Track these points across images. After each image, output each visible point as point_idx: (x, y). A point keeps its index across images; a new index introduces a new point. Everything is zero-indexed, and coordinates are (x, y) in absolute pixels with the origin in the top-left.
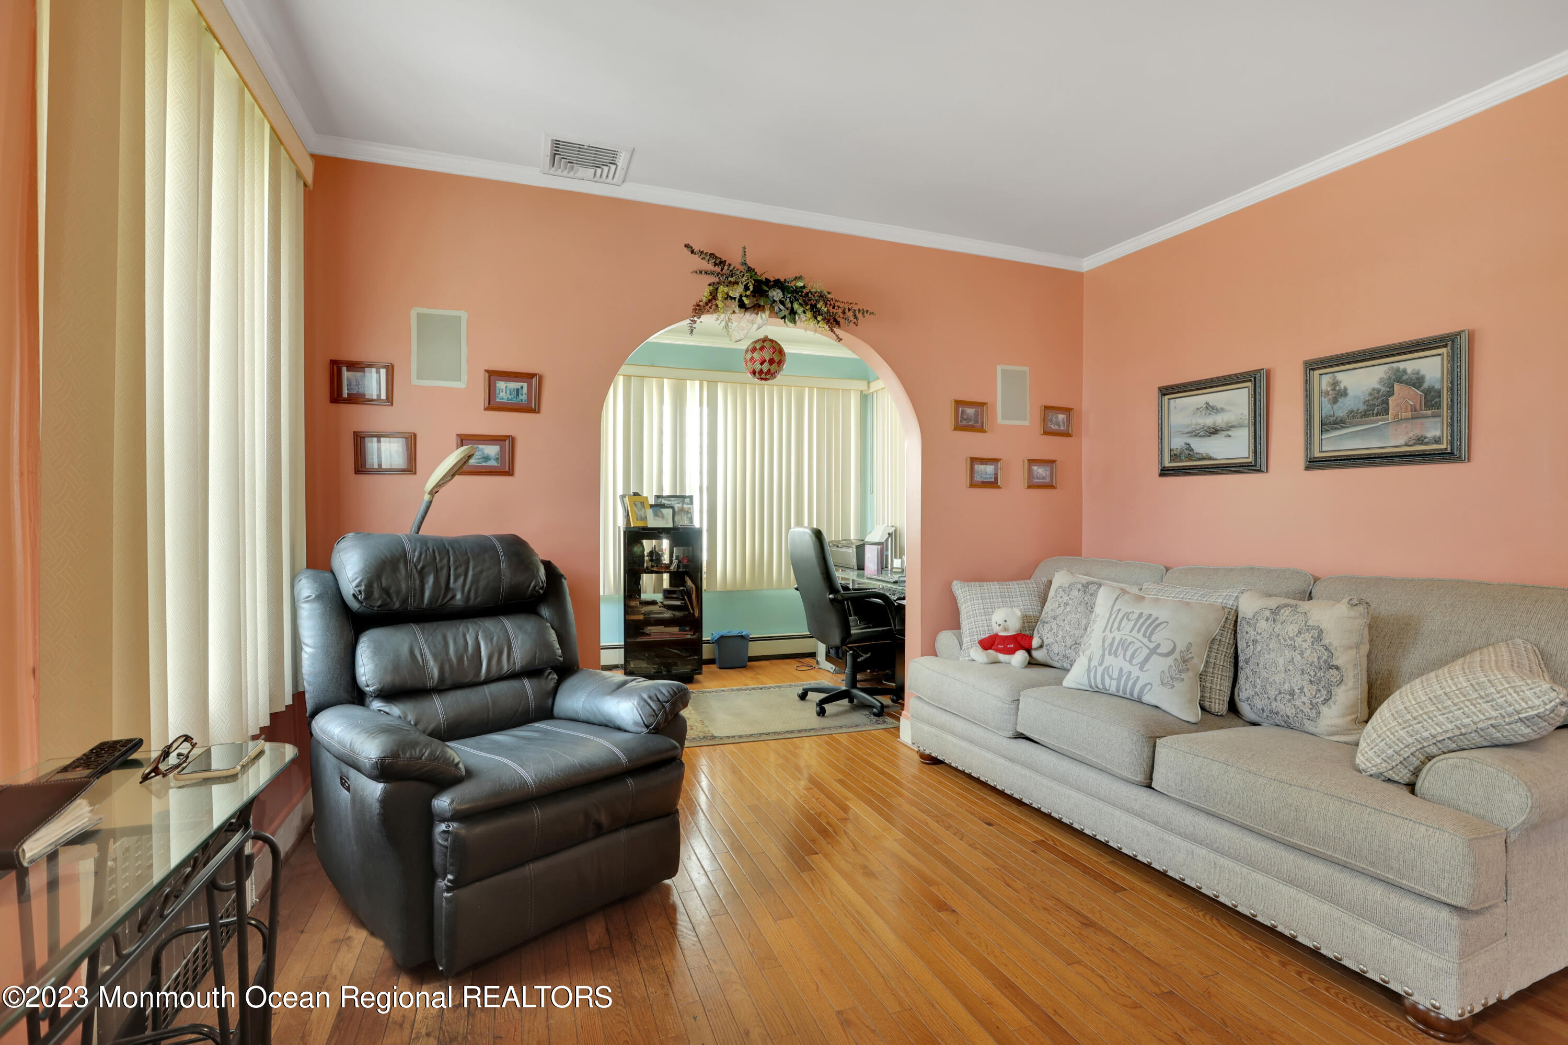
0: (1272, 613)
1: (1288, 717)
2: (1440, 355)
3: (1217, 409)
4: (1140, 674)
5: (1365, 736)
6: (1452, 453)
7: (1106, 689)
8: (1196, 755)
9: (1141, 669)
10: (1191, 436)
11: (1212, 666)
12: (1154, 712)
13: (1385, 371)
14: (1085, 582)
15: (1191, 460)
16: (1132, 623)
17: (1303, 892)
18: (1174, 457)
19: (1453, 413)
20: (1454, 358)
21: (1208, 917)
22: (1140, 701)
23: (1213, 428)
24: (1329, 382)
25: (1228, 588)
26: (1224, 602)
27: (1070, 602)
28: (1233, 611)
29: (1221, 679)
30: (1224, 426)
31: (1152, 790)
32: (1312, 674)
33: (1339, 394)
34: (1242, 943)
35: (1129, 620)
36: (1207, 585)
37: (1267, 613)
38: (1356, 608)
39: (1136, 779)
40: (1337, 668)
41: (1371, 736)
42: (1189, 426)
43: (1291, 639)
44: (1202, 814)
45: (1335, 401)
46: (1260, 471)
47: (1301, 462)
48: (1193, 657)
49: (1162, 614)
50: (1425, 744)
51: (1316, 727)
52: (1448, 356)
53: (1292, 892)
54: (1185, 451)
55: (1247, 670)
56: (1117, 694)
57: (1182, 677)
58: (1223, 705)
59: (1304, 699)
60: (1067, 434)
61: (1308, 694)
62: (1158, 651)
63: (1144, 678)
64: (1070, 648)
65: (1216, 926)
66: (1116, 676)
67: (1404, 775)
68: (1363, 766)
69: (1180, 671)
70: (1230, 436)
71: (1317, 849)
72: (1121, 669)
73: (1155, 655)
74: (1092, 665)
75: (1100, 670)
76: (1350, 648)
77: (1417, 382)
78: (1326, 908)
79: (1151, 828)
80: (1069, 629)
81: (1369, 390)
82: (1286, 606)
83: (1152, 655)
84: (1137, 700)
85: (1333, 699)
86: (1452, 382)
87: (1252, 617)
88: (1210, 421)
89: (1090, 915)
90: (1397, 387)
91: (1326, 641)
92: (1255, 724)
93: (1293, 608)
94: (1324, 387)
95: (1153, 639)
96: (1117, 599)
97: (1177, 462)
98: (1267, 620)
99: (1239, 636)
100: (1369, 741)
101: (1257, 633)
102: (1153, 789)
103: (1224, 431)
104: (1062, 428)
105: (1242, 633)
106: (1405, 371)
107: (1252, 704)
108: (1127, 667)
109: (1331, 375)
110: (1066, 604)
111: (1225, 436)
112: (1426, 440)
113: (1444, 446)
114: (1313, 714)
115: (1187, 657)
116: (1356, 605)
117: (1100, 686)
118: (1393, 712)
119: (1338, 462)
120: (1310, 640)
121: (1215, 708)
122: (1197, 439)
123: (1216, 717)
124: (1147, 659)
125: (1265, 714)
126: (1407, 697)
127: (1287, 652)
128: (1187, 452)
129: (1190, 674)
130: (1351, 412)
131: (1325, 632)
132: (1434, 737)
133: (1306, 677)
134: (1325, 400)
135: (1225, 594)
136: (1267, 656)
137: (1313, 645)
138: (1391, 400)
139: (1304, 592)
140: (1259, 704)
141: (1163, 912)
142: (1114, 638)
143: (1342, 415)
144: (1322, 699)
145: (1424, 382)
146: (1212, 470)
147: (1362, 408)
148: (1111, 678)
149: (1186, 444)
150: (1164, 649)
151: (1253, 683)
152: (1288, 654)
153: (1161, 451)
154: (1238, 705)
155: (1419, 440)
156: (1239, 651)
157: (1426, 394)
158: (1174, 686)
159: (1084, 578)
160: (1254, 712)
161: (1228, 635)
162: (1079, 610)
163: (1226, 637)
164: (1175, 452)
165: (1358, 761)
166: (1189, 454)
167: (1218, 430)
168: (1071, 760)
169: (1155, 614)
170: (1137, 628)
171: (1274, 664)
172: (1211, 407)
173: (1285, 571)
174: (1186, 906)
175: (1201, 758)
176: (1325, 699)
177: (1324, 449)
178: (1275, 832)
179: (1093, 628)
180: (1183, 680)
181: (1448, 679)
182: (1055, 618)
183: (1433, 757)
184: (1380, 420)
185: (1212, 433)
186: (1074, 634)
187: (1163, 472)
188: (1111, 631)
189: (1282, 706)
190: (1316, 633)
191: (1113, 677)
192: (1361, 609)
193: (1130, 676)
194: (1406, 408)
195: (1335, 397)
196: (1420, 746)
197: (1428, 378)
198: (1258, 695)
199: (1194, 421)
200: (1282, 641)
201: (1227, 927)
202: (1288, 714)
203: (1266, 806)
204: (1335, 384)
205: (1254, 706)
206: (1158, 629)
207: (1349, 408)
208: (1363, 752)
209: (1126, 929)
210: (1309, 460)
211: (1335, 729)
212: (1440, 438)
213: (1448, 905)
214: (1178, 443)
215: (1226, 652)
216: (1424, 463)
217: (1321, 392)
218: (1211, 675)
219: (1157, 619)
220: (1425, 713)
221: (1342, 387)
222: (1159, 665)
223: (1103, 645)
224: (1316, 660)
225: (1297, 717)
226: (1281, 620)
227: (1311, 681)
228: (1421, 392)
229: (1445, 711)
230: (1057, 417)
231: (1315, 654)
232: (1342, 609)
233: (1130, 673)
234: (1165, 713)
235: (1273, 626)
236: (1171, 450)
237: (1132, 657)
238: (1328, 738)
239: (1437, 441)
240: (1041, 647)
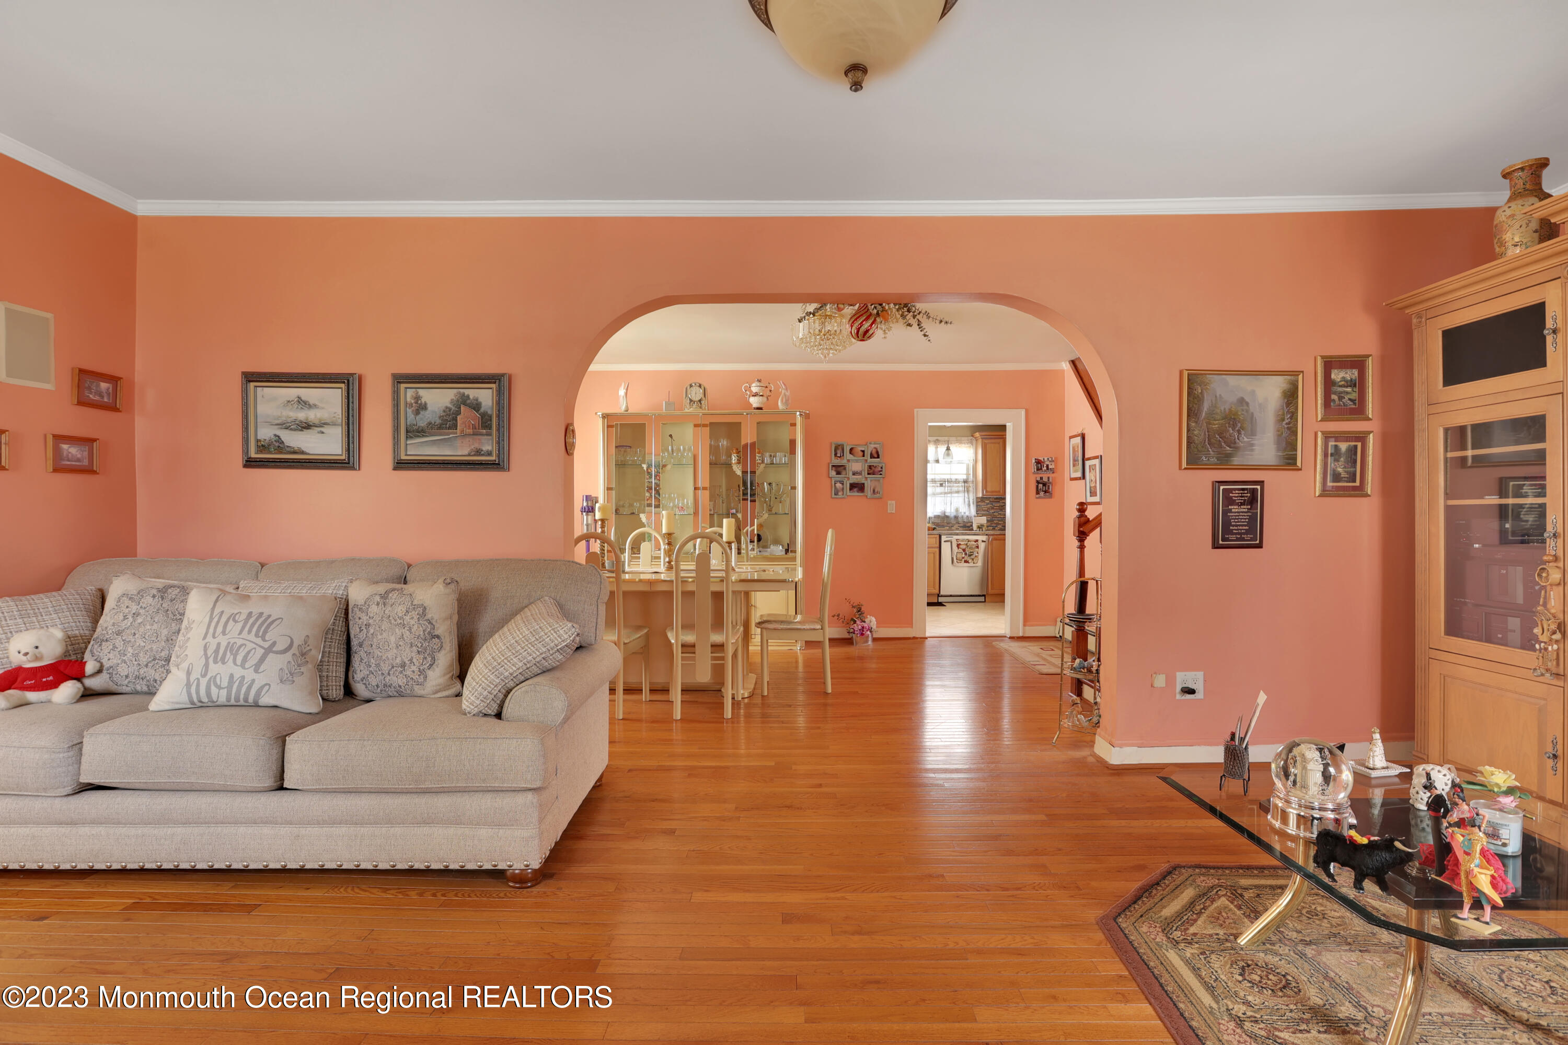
0: (382, 597)
1: (400, 686)
2: (491, 388)
3: (309, 405)
4: (255, 676)
5: (468, 686)
6: (499, 464)
7: (213, 702)
8: (331, 741)
9: (256, 671)
10: (281, 428)
11: (327, 655)
12: (273, 712)
13: (455, 394)
14: (161, 586)
15: (281, 453)
16: (240, 625)
17: (434, 826)
18: (262, 448)
19: (499, 433)
20: (500, 392)
21: (349, 890)
22: (256, 705)
23: (305, 423)
24: (413, 396)
25: (333, 579)
26: (334, 592)
27: (142, 611)
28: (344, 600)
29: (336, 666)
30: (317, 422)
31: (286, 791)
32: (419, 645)
33: (421, 407)
34: (384, 895)
35: (235, 621)
36: (310, 578)
37: (378, 598)
38: (450, 586)
39: (266, 785)
40: (438, 637)
41: (471, 685)
42: (279, 417)
43: (401, 618)
44: (339, 795)
45: (417, 413)
46: (353, 468)
47: (389, 462)
48: (311, 650)
49: (275, 610)
50: (507, 681)
51: (424, 690)
52: (497, 391)
53: (426, 830)
54: (274, 443)
55: (361, 652)
56: (228, 704)
57: (301, 671)
58: (340, 689)
59: (414, 668)
60: (113, 408)
61: (417, 664)
62: (274, 649)
63: (260, 680)
64: (147, 666)
65: (358, 893)
66: (226, 684)
67: (494, 708)
68: (468, 709)
69: (299, 666)
70: (323, 433)
71: (444, 785)
72: (232, 676)
73: (271, 654)
74: (192, 678)
75: (203, 682)
76: (446, 619)
77: (476, 406)
78: (451, 831)
79: (285, 829)
80: (142, 644)
81: (443, 408)
82: (393, 590)
83: (268, 654)
84: (253, 704)
85: (436, 663)
86: (499, 411)
87: (363, 604)
88: (302, 415)
89: (228, 949)
90: (462, 407)
91: (429, 616)
92: (369, 701)
93: (400, 591)
94: (408, 400)
95: (267, 638)
96: (216, 601)
97: (265, 453)
98: (378, 604)
99: (351, 623)
100: (470, 689)
101: (370, 618)
102: (286, 789)
103: (316, 427)
104: (106, 400)
105: (354, 619)
106: (468, 396)
107: (367, 683)
108: (238, 672)
109: (414, 390)
110: (136, 615)
111: (318, 433)
112: (482, 452)
113: (494, 458)
114: (421, 680)
115: (305, 651)
116: (450, 583)
117: (205, 700)
118: (485, 662)
119: (420, 465)
120: (416, 617)
121: (333, 694)
122: (287, 432)
123: (334, 703)
124: (262, 660)
125: (379, 689)
126: (493, 649)
127: (397, 630)
128: (277, 444)
129: (310, 666)
130: (430, 423)
131: (428, 608)
132: (511, 674)
133: (415, 649)
134: (409, 411)
135: (334, 585)
136: (380, 637)
137: (419, 621)
138: (459, 417)
139: (401, 577)
140: (373, 681)
141: (307, 906)
142: (219, 644)
143: (423, 425)
144: (428, 665)
145: (481, 407)
146: (305, 464)
147: (438, 421)
148: (219, 688)
149: (275, 435)
150: (280, 647)
151: (367, 663)
152: (398, 632)
153: (246, 440)
154: (353, 687)
155: (478, 452)
156: (352, 636)
157: (482, 417)
158: (294, 681)
159: (160, 582)
160: (369, 690)
161: (341, 623)
162: (156, 620)
163: (338, 626)
164: (262, 443)
165: (464, 707)
166: (279, 447)
167: (311, 426)
168: (172, 793)
169: (266, 612)
170: (247, 629)
171: (386, 643)
172: (304, 402)
173: (383, 559)
174: (326, 890)
175: (337, 742)
176: (430, 665)
177: (408, 453)
178: (410, 785)
179: (188, 636)
180: (303, 673)
181: (517, 631)
182: (119, 633)
183: (511, 690)
184: (452, 433)
185: (305, 428)
186: (151, 649)
187: (248, 463)
188: (214, 637)
189: (395, 678)
190: (421, 610)
191: (222, 686)
192: (453, 586)
193: (244, 681)
194: (469, 426)
195: (418, 410)
196: (504, 684)
197: (483, 404)
198: (373, 673)
199: (284, 414)
200: (393, 621)
201: (368, 889)
202: (400, 684)
203: (401, 765)
204: (417, 398)
205: (369, 684)
206: (272, 627)
207: (428, 421)
208: (467, 699)
209: (274, 940)
210: (396, 461)
211: (438, 687)
212: (491, 451)
213: (530, 790)
214: (266, 433)
215: (339, 640)
216: (482, 470)
217: (406, 403)
218: (327, 664)
219: (269, 616)
220: (505, 658)
221: (423, 402)
222: (275, 663)
223: (206, 654)
224: (422, 633)
225: (408, 685)
226: (390, 603)
227: (418, 652)
228: (479, 414)
229: (517, 654)
230: (98, 386)
231: (421, 628)
232: (439, 587)
233: (243, 677)
234: (286, 710)
235: (384, 609)
236: (258, 441)
237: (245, 660)
238: (433, 696)
239: (489, 454)
240: (100, 671)
